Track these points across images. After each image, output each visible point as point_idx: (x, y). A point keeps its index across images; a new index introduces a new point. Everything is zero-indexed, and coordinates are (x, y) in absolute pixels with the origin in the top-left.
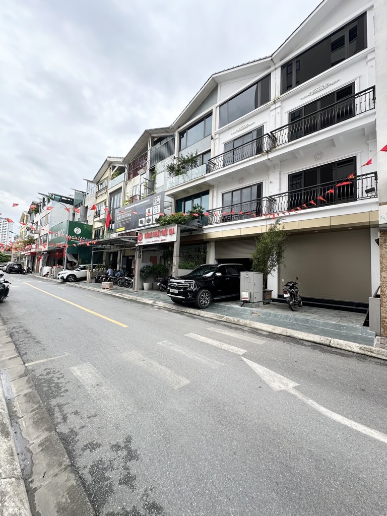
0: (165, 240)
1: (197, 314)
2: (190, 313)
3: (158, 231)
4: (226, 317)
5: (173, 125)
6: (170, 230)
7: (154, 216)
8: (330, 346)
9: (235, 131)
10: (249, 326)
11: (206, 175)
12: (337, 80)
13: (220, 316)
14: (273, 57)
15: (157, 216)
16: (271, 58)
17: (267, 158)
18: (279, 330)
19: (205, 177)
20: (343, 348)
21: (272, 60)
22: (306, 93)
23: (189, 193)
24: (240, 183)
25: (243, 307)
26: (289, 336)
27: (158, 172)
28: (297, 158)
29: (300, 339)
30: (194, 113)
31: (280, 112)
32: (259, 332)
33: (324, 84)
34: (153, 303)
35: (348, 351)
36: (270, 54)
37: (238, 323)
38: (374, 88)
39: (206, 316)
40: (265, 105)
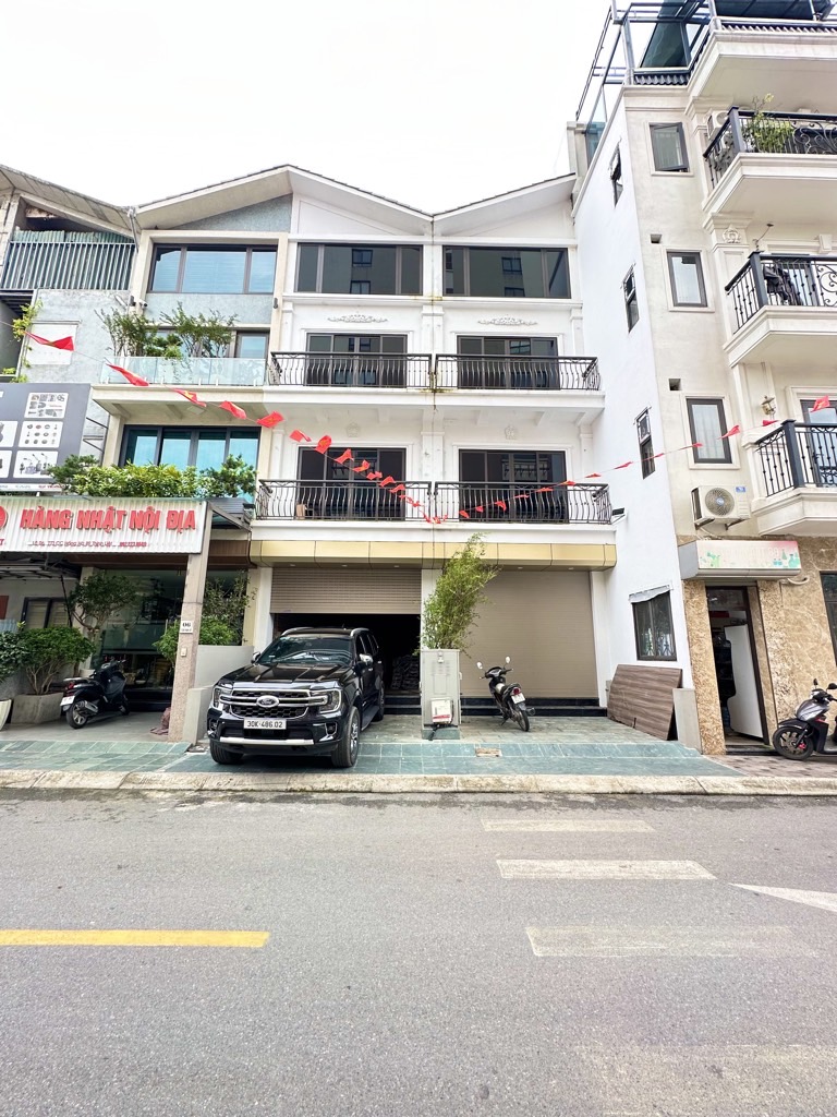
0: (144, 545)
1: (359, 788)
2: (331, 791)
3: (105, 509)
4: (456, 778)
5: (139, 211)
6: (171, 513)
7: (19, 453)
8: (707, 794)
9: (340, 317)
10: (535, 789)
11: (264, 388)
12: (533, 322)
13: (440, 780)
14: (436, 219)
15: (52, 459)
16: (431, 219)
17: (431, 403)
18: (603, 783)
19: (261, 392)
20: (725, 791)
21: (432, 223)
22: (489, 317)
23: (182, 417)
24: (351, 436)
25: (437, 742)
26: (632, 793)
27: (40, 317)
28: (476, 423)
29: (654, 794)
30: (211, 218)
31: (441, 324)
32: (571, 797)
33: (517, 317)
34: (125, 781)
35: (734, 795)
36: (431, 213)
37: (504, 789)
38: (594, 359)
39: (394, 787)
40: (413, 297)
